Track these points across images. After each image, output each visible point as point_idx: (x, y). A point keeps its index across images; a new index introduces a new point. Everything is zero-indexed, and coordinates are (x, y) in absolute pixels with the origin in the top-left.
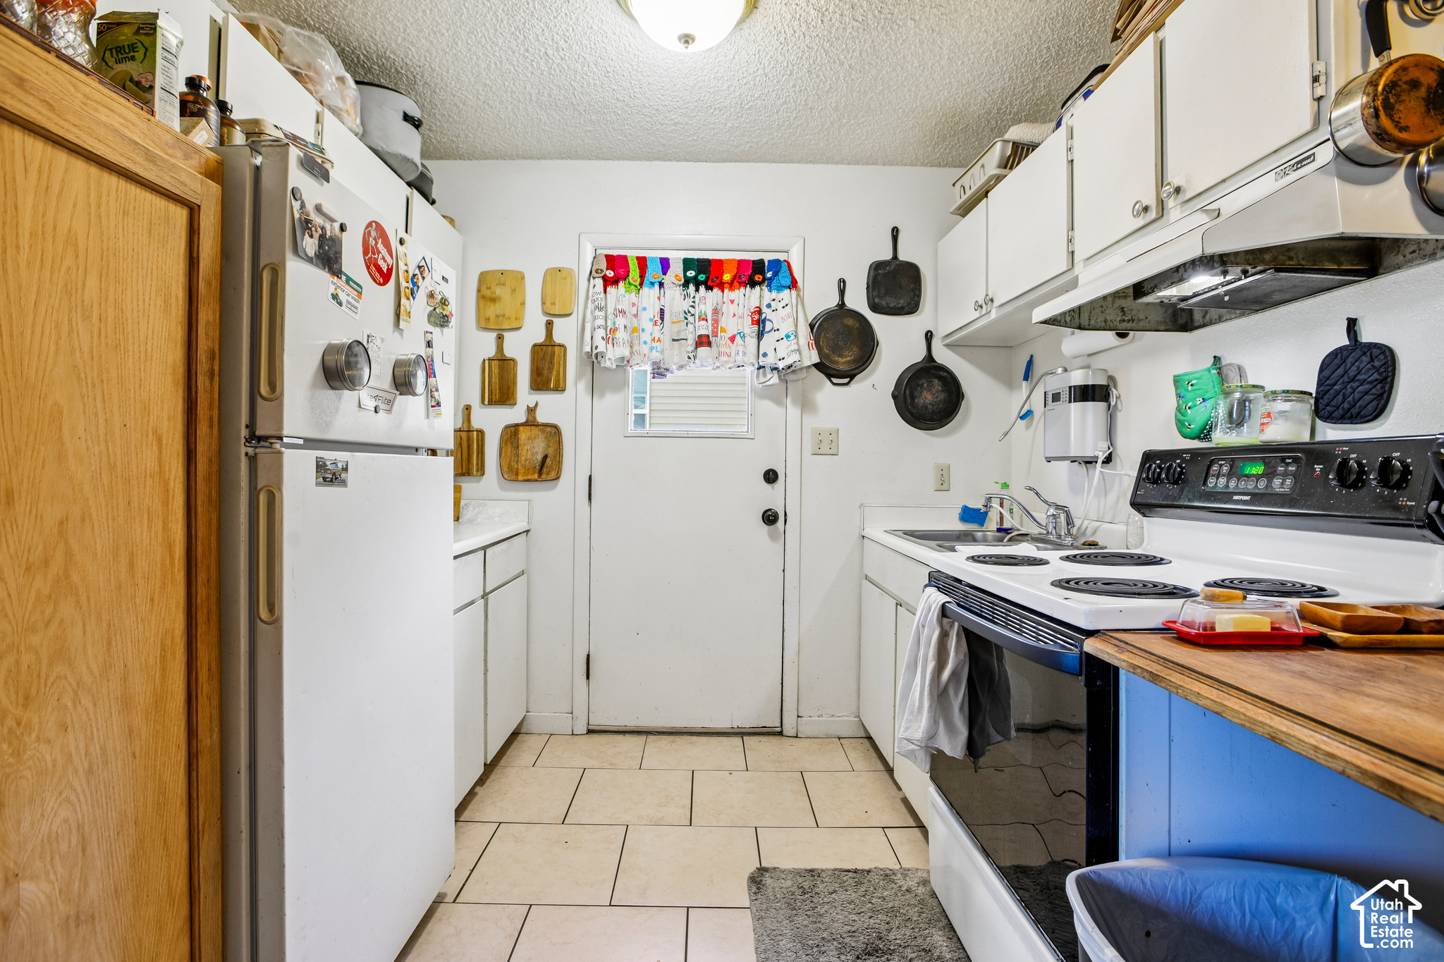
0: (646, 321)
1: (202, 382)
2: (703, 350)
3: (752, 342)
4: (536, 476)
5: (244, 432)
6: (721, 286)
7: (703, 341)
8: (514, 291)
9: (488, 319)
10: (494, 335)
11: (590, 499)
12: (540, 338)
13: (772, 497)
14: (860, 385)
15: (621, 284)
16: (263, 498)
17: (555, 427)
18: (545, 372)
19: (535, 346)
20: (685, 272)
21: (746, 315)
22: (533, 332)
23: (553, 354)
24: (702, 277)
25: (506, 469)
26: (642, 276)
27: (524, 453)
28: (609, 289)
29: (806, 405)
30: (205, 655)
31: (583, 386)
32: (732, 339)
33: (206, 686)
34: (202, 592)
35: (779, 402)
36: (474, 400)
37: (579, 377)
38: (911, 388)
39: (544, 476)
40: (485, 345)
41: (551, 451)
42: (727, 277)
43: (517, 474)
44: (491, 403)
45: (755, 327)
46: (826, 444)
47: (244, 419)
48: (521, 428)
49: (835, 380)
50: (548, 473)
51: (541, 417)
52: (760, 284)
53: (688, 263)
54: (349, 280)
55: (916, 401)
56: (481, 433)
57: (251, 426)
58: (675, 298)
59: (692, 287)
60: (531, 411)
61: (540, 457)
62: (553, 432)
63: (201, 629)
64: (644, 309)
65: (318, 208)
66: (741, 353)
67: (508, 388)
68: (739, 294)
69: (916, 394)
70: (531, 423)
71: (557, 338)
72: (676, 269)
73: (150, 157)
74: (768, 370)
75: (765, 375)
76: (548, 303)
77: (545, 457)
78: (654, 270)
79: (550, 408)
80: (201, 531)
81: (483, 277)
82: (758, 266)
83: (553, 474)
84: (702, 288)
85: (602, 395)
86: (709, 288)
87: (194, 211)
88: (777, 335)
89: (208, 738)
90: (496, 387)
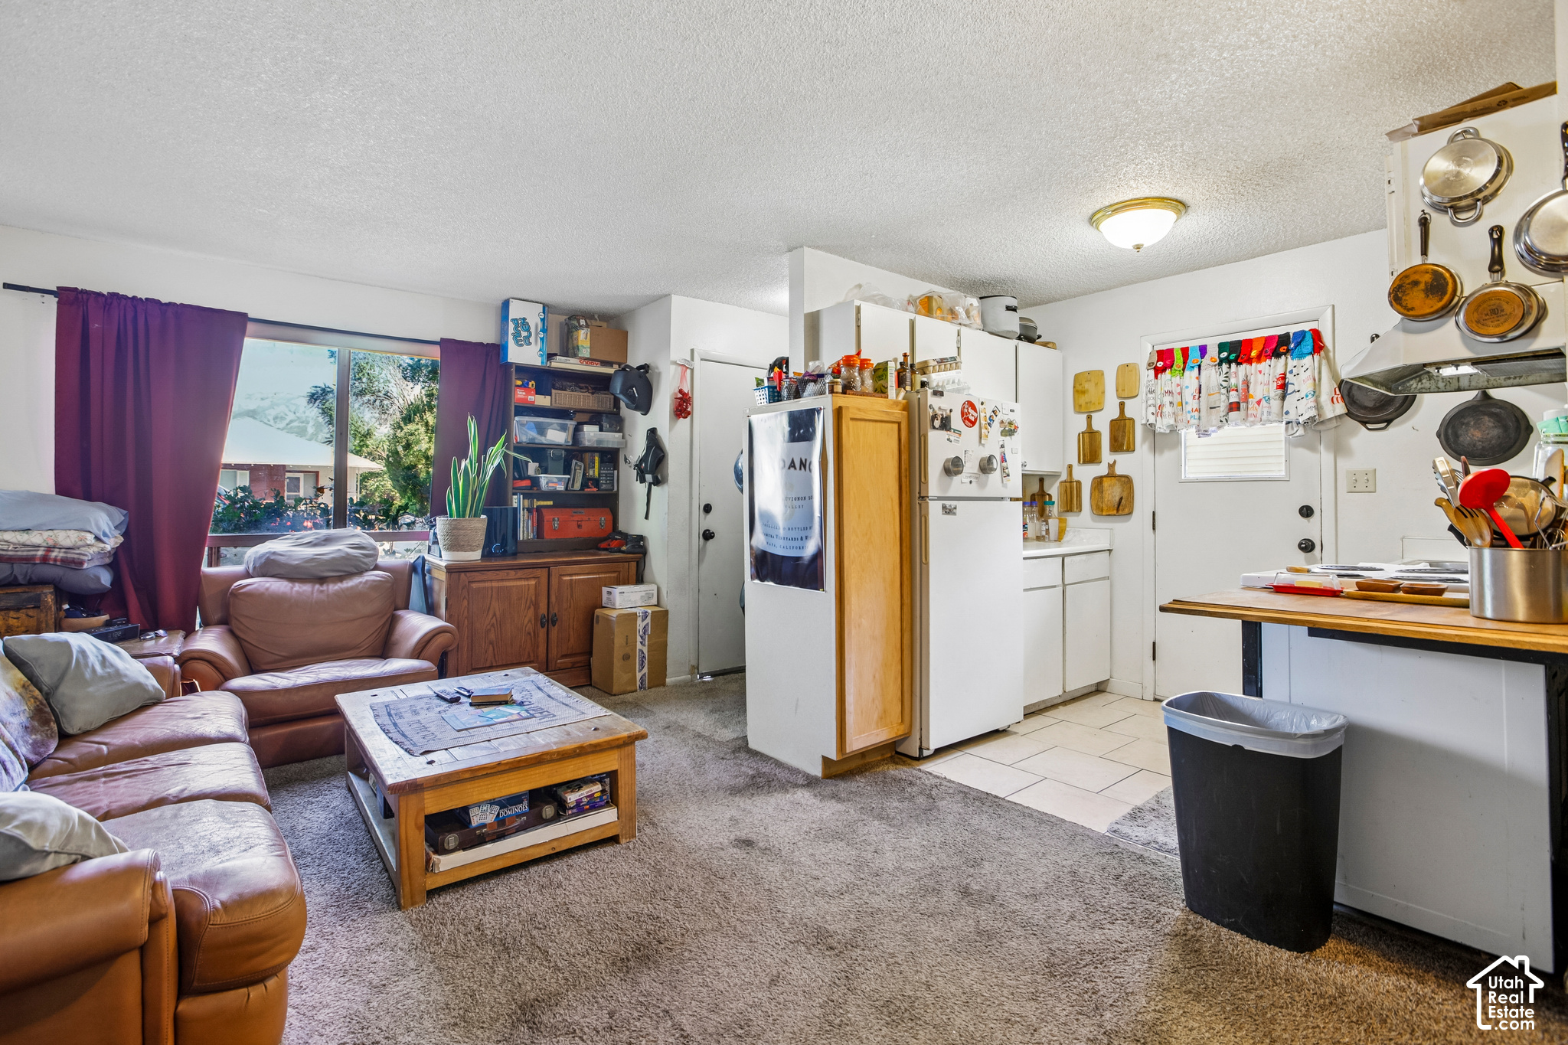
0: (1189, 394)
1: (903, 479)
2: (1233, 415)
3: (1275, 404)
4: (1115, 512)
5: (918, 495)
6: (1249, 361)
7: (1234, 407)
8: (1097, 384)
9: (1080, 406)
10: (1085, 416)
11: (1154, 528)
12: (1116, 415)
13: (1309, 529)
14: (1400, 429)
15: (1168, 371)
16: (923, 519)
17: (1127, 477)
18: (1120, 439)
19: (1112, 421)
20: (1219, 354)
21: (1271, 382)
22: (1111, 411)
23: (1125, 426)
24: (1232, 357)
25: (1094, 507)
26: (1185, 362)
27: (1107, 496)
28: (1159, 376)
29: (1339, 449)
30: (906, 571)
31: (1146, 447)
32: (1259, 403)
33: (906, 583)
34: (904, 550)
35: (1312, 448)
36: (1074, 460)
37: (1144, 440)
38: (1453, 427)
39: (1120, 512)
40: (1079, 423)
41: (1125, 495)
42: (1254, 354)
43: (1102, 511)
44: (1085, 462)
45: (1280, 391)
46: (1365, 483)
47: (917, 491)
48: (1105, 479)
49: (1370, 426)
50: (1123, 510)
51: (1119, 471)
52: (1285, 354)
53: (1222, 347)
54: (955, 430)
55: (1461, 439)
56: (1079, 483)
57: (920, 493)
58: (1212, 376)
59: (1225, 366)
60: (1112, 466)
61: (1117, 499)
62: (1127, 481)
63: (904, 562)
64: (1187, 387)
65: (940, 408)
66: (1265, 414)
67: (1096, 452)
68: (1264, 365)
69: (1460, 432)
70: (1111, 475)
71: (1128, 414)
72: (1213, 352)
73: (887, 413)
74: (1294, 424)
75: (1293, 429)
76: (1120, 390)
77: (1121, 499)
78: (1194, 355)
79: (1125, 464)
80: (904, 529)
81: (1077, 377)
82: (1284, 339)
83: (1127, 511)
84: (1233, 365)
85: (1162, 452)
86: (1239, 364)
87: (899, 424)
88: (1297, 396)
89: (907, 601)
90: (1087, 451)
